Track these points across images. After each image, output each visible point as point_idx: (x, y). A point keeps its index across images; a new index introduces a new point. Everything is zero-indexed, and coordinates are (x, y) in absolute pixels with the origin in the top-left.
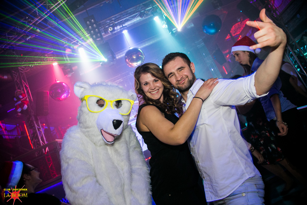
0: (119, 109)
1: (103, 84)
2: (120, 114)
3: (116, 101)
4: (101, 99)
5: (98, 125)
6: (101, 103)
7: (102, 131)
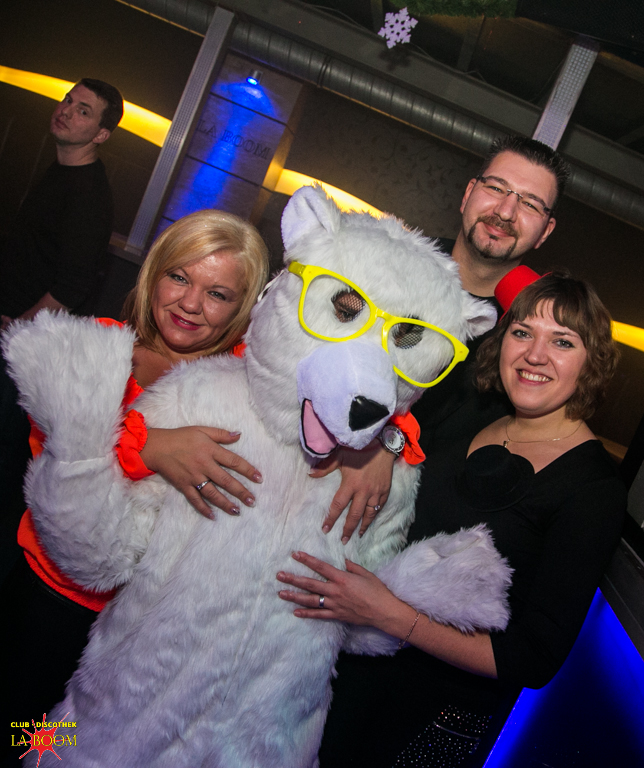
0: (400, 353)
1: (390, 234)
2: (396, 370)
3: (402, 324)
4: (354, 293)
5: (305, 378)
6: (347, 306)
7: (307, 403)
